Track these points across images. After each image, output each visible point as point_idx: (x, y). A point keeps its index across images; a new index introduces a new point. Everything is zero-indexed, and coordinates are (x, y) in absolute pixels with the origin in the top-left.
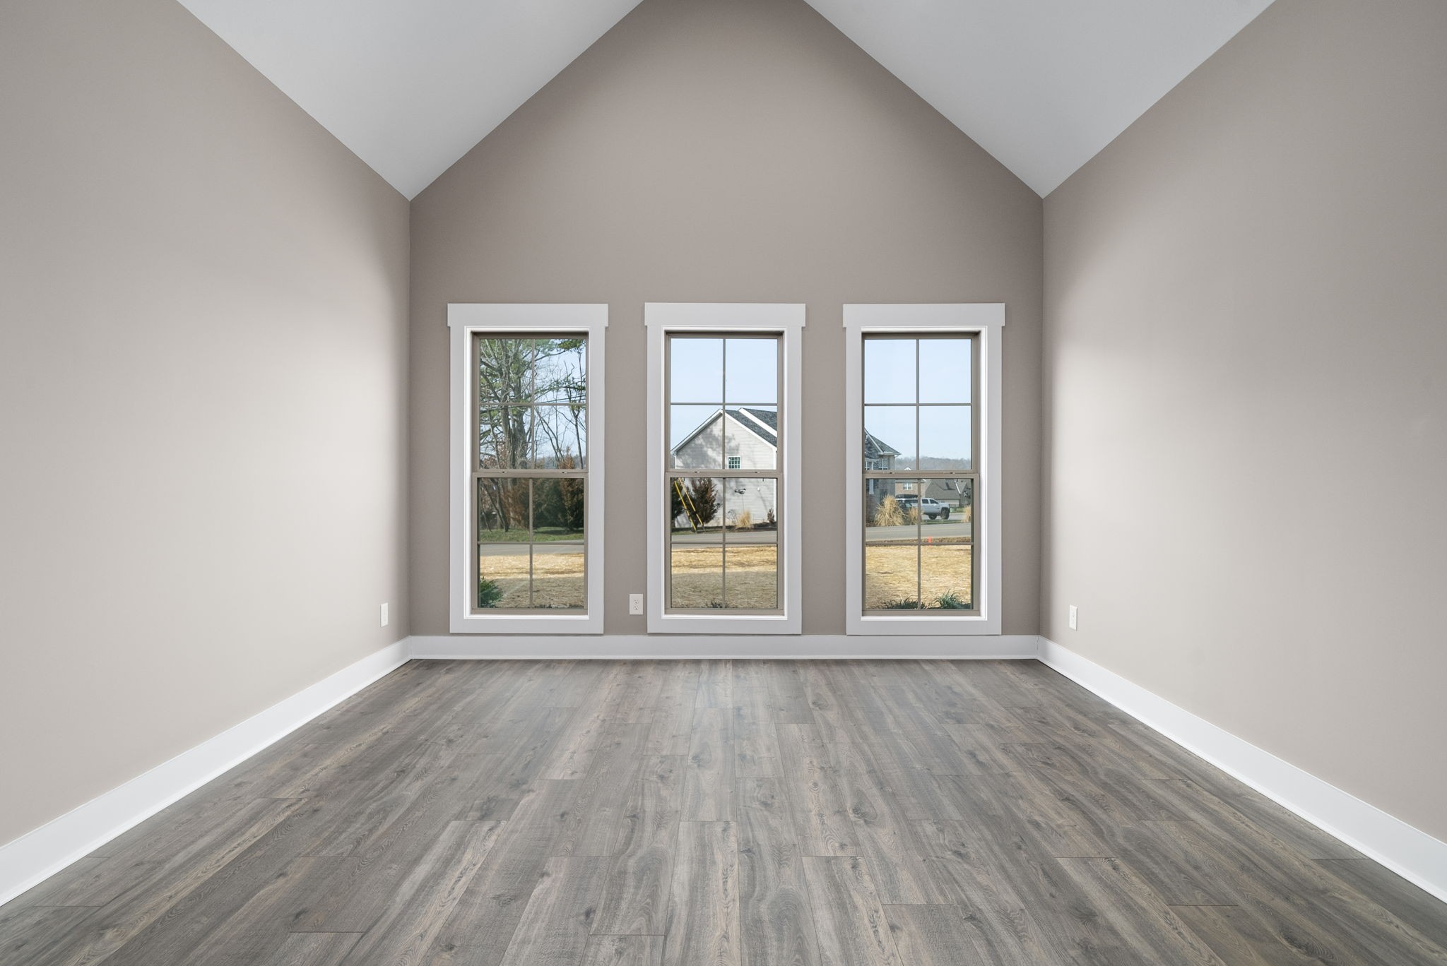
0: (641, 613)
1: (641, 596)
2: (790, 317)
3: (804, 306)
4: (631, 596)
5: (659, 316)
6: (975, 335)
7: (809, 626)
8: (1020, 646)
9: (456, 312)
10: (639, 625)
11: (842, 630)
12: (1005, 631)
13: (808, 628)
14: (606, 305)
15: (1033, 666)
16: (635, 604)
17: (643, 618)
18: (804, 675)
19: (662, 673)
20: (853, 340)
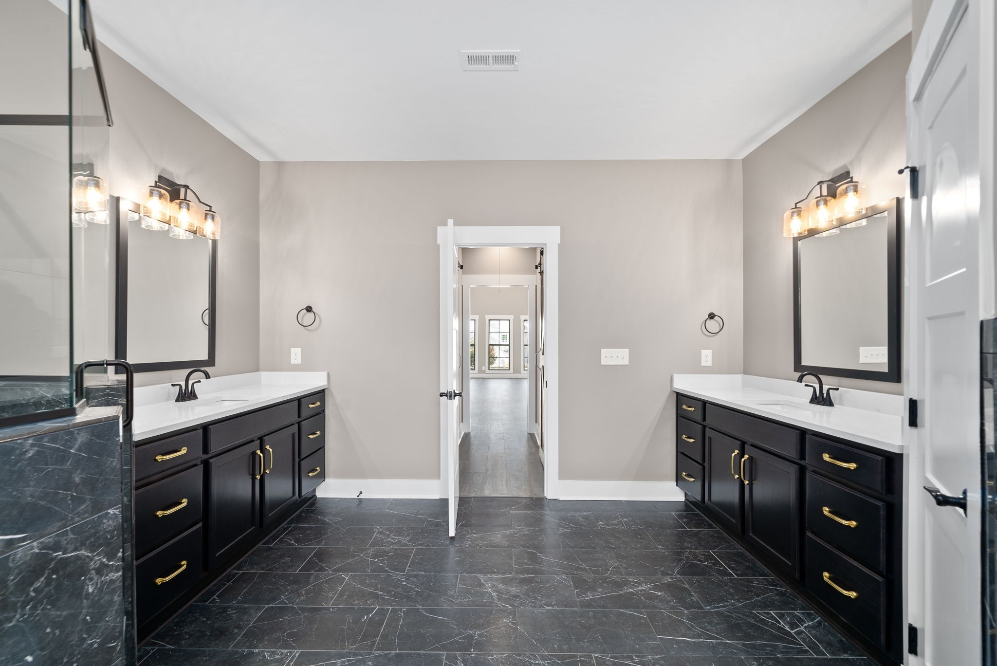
2: (511, 317)
3: (513, 315)
5: (488, 317)
7: (514, 372)
10: (484, 372)
16: (483, 368)
17: (485, 371)
18: (513, 379)
19: (488, 379)
20: (522, 321)
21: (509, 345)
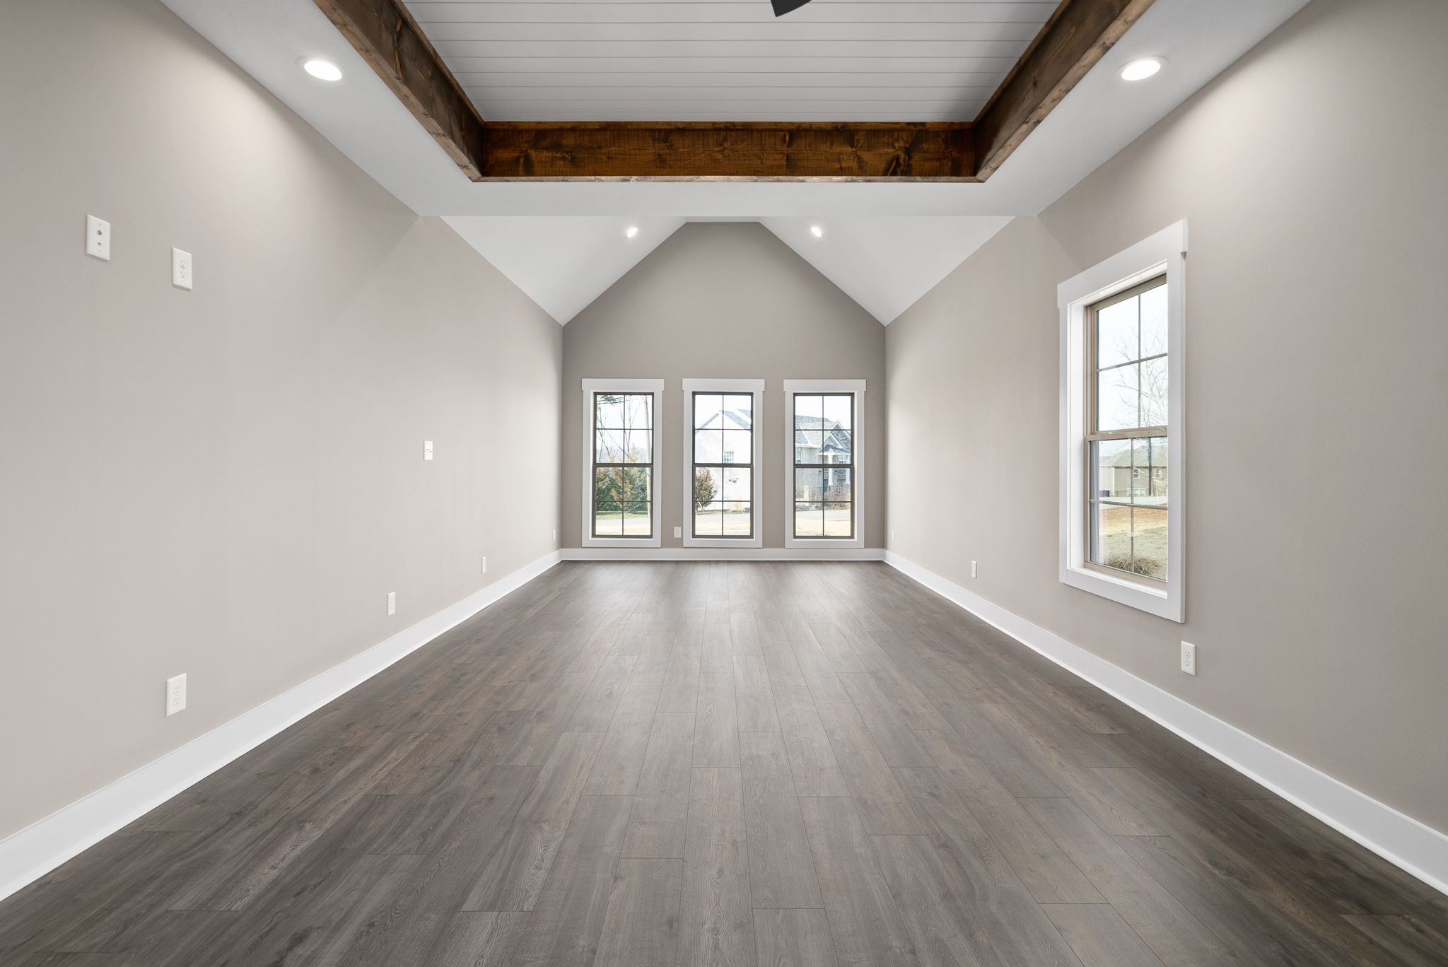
0: (680, 536)
1: (680, 528)
2: (758, 386)
3: (763, 380)
4: (675, 528)
5: (689, 385)
6: (852, 395)
7: (766, 544)
8: (872, 554)
9: (586, 383)
10: (679, 543)
11: (784, 547)
12: (866, 547)
13: (765, 545)
14: (662, 381)
15: (880, 563)
16: (677, 532)
17: (681, 540)
18: (764, 568)
19: (691, 567)
20: (789, 397)
21: (750, 466)
